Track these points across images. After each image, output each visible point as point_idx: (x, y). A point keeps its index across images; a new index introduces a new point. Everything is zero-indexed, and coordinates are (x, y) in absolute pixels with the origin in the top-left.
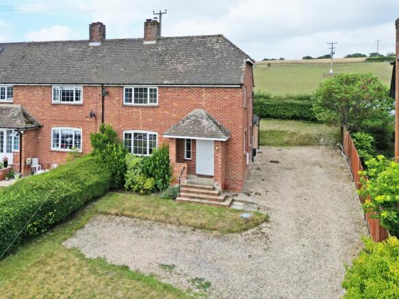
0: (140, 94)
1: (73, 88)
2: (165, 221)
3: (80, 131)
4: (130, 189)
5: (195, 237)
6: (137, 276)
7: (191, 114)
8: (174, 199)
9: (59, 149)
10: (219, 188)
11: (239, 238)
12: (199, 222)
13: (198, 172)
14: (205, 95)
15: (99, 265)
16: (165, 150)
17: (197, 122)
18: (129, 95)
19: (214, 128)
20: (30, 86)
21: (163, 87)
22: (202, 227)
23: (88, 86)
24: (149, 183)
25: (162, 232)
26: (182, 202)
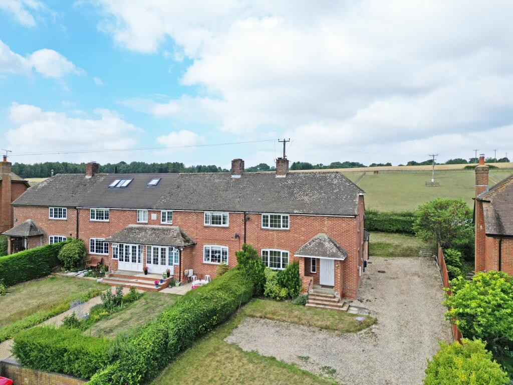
0: (275, 220)
1: (221, 214)
2: (298, 322)
3: (226, 248)
4: (268, 296)
5: (323, 335)
6: (282, 365)
7: (316, 237)
8: (304, 305)
9: (210, 262)
10: (339, 296)
11: (355, 336)
12: (324, 324)
13: (321, 283)
14: (327, 223)
15: (253, 356)
16: (296, 265)
17: (320, 244)
18: (265, 221)
19: (335, 250)
20: (186, 212)
21: (293, 216)
22: (327, 328)
23: (233, 212)
24: (283, 292)
25: (296, 331)
26: (310, 308)
